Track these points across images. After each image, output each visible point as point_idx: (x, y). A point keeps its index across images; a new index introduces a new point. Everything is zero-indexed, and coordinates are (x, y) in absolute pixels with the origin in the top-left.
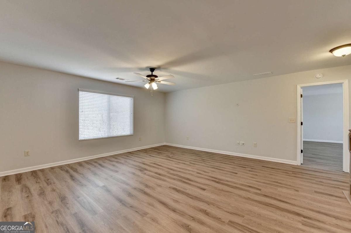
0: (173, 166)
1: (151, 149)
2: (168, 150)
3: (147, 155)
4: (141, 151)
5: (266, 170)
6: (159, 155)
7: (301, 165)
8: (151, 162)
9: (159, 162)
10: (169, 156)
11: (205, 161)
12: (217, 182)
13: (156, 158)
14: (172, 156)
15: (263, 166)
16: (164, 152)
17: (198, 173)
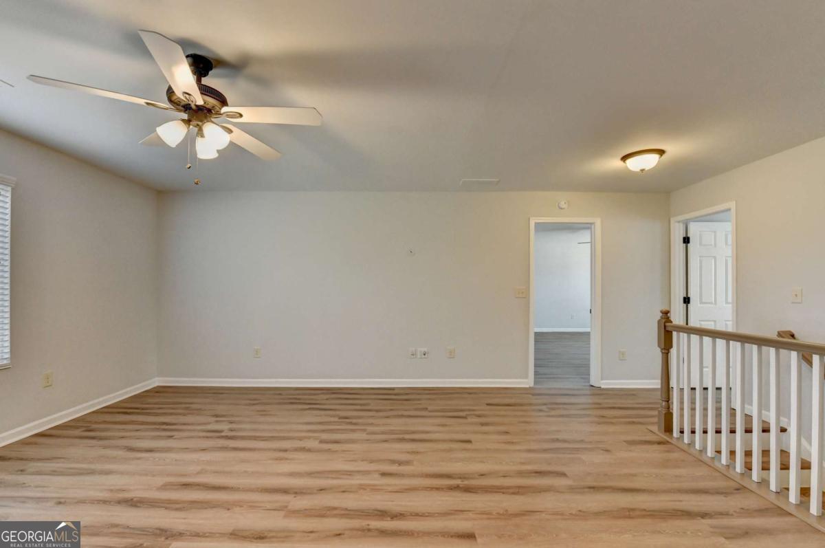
0: (279, 475)
1: (108, 418)
2: (194, 406)
3: (105, 447)
4: (54, 432)
5: (502, 413)
6: (171, 437)
7: (537, 386)
8: (160, 481)
9: (199, 473)
10: (221, 431)
11: (354, 421)
12: (468, 490)
13: (173, 456)
14: (231, 430)
15: (488, 404)
16: (182, 419)
17: (384, 474)
